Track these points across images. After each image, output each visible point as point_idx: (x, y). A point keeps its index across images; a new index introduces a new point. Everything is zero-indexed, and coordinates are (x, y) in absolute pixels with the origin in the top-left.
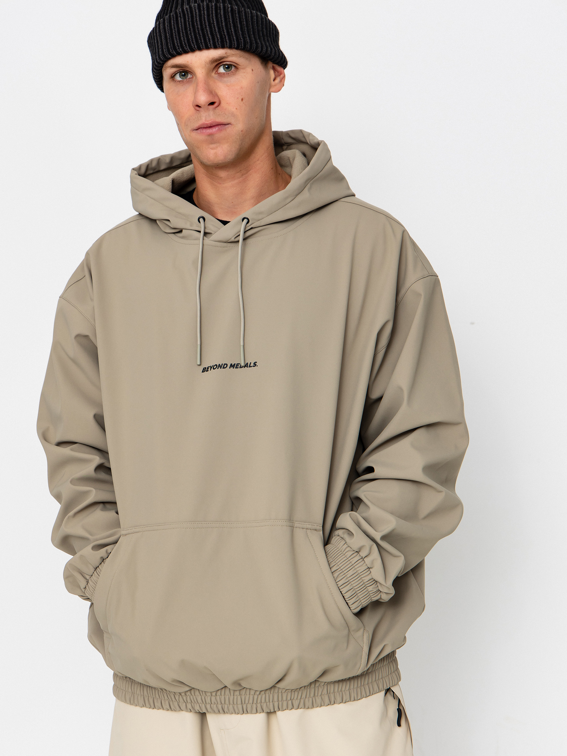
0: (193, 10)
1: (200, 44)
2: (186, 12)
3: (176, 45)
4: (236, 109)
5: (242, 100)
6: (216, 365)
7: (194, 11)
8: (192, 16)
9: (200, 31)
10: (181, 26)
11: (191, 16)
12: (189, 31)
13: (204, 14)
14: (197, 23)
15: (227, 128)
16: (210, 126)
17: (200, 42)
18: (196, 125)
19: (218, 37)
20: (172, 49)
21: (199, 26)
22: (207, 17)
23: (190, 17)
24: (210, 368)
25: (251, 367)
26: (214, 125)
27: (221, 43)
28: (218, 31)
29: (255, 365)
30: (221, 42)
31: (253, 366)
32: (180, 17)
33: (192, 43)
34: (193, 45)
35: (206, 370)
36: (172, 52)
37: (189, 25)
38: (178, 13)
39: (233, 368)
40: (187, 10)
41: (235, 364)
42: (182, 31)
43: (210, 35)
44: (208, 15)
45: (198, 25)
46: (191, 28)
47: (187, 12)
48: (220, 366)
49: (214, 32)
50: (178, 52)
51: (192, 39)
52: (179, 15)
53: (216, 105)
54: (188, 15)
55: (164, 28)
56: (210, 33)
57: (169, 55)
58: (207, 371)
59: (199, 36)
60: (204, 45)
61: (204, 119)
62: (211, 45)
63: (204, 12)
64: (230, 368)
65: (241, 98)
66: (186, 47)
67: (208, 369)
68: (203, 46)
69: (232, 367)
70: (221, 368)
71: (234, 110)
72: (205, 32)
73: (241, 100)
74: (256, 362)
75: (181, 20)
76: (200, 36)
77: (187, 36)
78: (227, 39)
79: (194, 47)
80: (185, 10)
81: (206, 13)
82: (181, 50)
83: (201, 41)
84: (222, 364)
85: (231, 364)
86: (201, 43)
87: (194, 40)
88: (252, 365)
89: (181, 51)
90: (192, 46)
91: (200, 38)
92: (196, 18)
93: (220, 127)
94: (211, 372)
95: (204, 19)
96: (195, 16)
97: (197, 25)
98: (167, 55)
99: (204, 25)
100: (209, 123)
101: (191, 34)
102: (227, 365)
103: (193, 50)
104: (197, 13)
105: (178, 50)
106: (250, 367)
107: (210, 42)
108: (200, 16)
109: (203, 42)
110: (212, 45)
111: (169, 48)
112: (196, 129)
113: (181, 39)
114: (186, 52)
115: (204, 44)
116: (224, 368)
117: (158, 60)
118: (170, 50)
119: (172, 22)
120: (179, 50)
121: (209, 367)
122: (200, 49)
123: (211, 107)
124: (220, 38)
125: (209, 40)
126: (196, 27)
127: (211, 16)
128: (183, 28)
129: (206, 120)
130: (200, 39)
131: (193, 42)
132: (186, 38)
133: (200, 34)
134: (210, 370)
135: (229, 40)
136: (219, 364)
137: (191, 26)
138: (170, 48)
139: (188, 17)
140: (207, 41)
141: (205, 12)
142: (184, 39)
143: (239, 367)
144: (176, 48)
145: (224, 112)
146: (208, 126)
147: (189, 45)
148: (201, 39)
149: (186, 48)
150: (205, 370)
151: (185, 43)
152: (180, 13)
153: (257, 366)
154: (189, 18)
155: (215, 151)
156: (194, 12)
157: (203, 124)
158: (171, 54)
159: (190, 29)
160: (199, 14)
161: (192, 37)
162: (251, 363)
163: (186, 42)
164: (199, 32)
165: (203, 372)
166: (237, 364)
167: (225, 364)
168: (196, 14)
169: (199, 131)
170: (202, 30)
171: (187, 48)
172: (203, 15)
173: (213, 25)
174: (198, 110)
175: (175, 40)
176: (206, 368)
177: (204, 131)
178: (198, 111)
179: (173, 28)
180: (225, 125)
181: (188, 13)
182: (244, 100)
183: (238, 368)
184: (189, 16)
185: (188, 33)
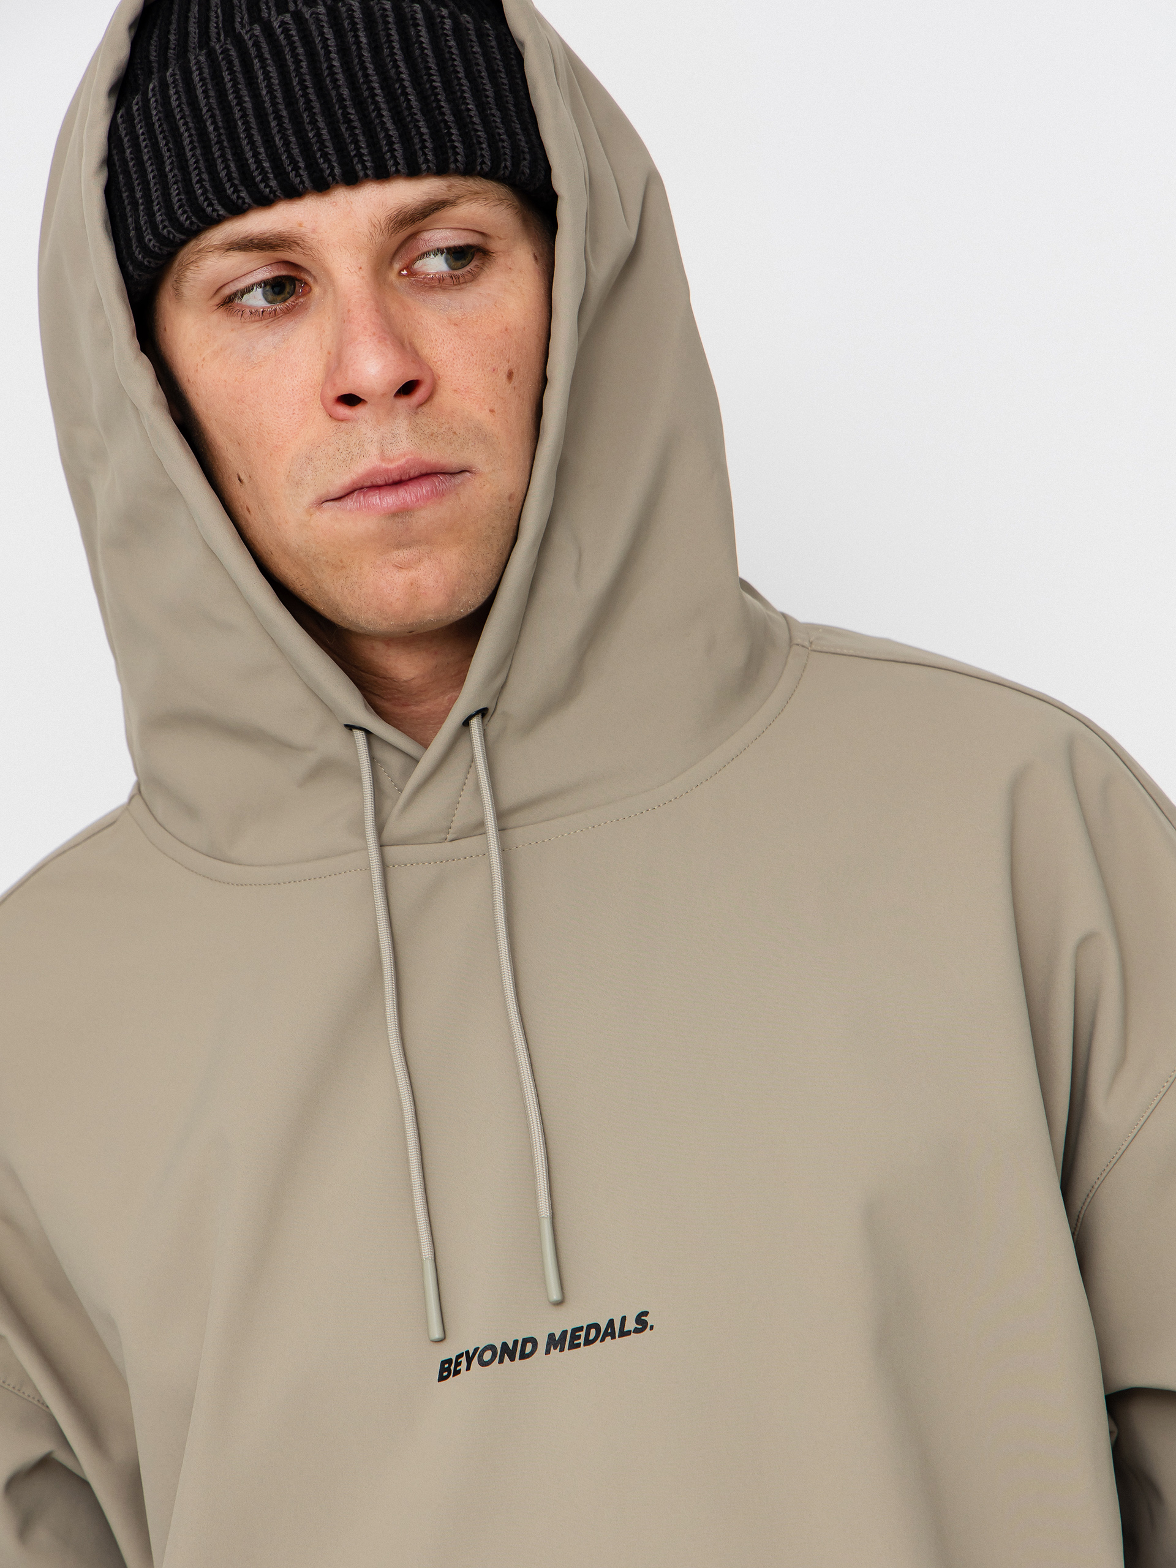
0: (311, 31)
1: (356, 159)
2: (282, 37)
3: (253, 167)
4: (492, 411)
5: (510, 375)
6: (492, 1348)
7: (315, 33)
8: (312, 55)
9: (351, 110)
10: (271, 92)
11: (305, 51)
12: (305, 110)
13: (358, 43)
14: (335, 81)
15: (459, 485)
16: (397, 478)
17: (352, 154)
18: (343, 479)
19: (424, 130)
20: (236, 182)
21: (345, 92)
22: (372, 57)
23: (301, 57)
24: (463, 1360)
25: (629, 1333)
26: (412, 475)
27: (435, 155)
28: (421, 110)
29: (642, 1322)
30: (434, 149)
31: (637, 1331)
32: (260, 56)
33: (321, 156)
34: (325, 166)
35: (452, 1368)
36: (234, 197)
37: (304, 88)
38: (250, 43)
39: (562, 1350)
40: (286, 31)
41: (565, 1333)
42: (276, 112)
43: (389, 125)
44: (376, 49)
45: (339, 86)
46: (313, 97)
47: (288, 37)
48: (508, 1352)
49: (406, 113)
50: (261, 192)
51: (321, 141)
52: (253, 52)
53: (420, 394)
54: (293, 49)
55: (168, 115)
56: (392, 117)
57: (219, 208)
58: (457, 1373)
59: (346, 129)
60: (368, 164)
61: (373, 450)
62: (396, 164)
63: (357, 37)
64: (548, 1352)
65: (506, 369)
66: (297, 172)
67: (458, 1364)
68: (365, 168)
69: (555, 1348)
70: (512, 1359)
71: (481, 415)
72: (374, 115)
73: (504, 377)
74: (646, 1313)
75: (267, 75)
76: (351, 129)
77: (300, 132)
78: (453, 137)
79: (328, 172)
80: (279, 31)
81: (364, 40)
82: (273, 183)
83: (358, 148)
84: (516, 1342)
85: (551, 1336)
86: (360, 155)
87: (329, 144)
88: (631, 1325)
89: (272, 191)
90: (322, 171)
91: (354, 135)
92: (329, 60)
93: (436, 480)
94: (473, 1376)
95: (362, 63)
96: (322, 52)
97: (337, 87)
98: (209, 209)
99: (365, 87)
100: (398, 468)
101: (313, 122)
102: (533, 1341)
103: (322, 186)
104: (331, 43)
105: (262, 186)
106: (624, 1333)
107: (392, 150)
108: (343, 51)
109: (364, 151)
110: (401, 162)
111: (221, 180)
112: (337, 496)
113: (275, 141)
114: (293, 193)
115: (373, 161)
116: (524, 1356)
117: (150, 240)
118: (228, 185)
119: (227, 78)
120: (267, 186)
121: (461, 1356)
122: (352, 180)
123: (403, 403)
124: (431, 135)
125: (391, 144)
126: (333, 93)
127: (386, 52)
128: (280, 100)
129: (383, 456)
130: (351, 142)
131: (325, 155)
132: (293, 139)
133: (351, 121)
134: (468, 1368)
135: (463, 142)
136: (504, 1345)
137: (311, 91)
138: (225, 179)
139: (295, 55)
140: (381, 147)
141: (362, 35)
142: (287, 143)
143: (582, 1341)
144: (254, 178)
145: (447, 426)
146: (391, 481)
147: (308, 167)
148: (356, 142)
149: (298, 179)
150: (448, 1370)
151: (291, 157)
152: (257, 44)
153: (652, 1328)
154: (297, 62)
155: (413, 574)
156: (318, 40)
157: (374, 472)
158: (232, 201)
159: (308, 101)
160: (337, 46)
161: (318, 135)
162: (624, 1319)
163: (296, 151)
164: (346, 114)
165: (442, 1378)
166: (575, 1330)
167: (525, 1341)
168: (326, 47)
169: (349, 503)
170: (360, 104)
171: (301, 176)
172: (354, 47)
173: (397, 86)
174: (342, 420)
175: (247, 148)
176: (449, 1361)
177: (375, 499)
178: (343, 425)
179: (235, 102)
180: (453, 474)
181: (291, 43)
182: (515, 377)
183: (578, 1345)
184: (298, 54)
185: (302, 117)
